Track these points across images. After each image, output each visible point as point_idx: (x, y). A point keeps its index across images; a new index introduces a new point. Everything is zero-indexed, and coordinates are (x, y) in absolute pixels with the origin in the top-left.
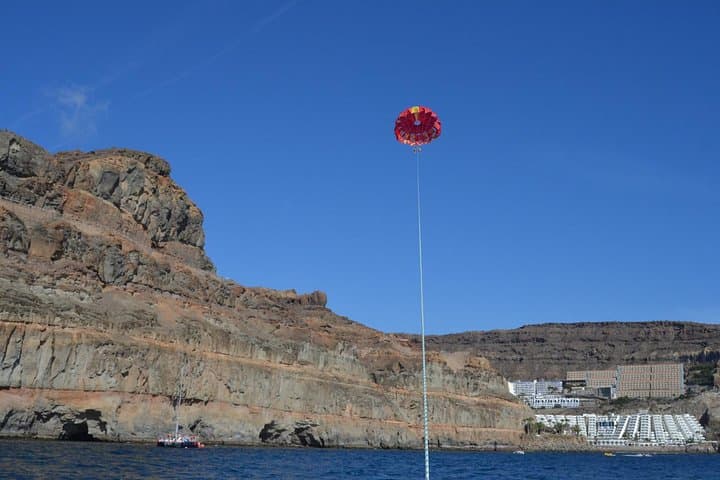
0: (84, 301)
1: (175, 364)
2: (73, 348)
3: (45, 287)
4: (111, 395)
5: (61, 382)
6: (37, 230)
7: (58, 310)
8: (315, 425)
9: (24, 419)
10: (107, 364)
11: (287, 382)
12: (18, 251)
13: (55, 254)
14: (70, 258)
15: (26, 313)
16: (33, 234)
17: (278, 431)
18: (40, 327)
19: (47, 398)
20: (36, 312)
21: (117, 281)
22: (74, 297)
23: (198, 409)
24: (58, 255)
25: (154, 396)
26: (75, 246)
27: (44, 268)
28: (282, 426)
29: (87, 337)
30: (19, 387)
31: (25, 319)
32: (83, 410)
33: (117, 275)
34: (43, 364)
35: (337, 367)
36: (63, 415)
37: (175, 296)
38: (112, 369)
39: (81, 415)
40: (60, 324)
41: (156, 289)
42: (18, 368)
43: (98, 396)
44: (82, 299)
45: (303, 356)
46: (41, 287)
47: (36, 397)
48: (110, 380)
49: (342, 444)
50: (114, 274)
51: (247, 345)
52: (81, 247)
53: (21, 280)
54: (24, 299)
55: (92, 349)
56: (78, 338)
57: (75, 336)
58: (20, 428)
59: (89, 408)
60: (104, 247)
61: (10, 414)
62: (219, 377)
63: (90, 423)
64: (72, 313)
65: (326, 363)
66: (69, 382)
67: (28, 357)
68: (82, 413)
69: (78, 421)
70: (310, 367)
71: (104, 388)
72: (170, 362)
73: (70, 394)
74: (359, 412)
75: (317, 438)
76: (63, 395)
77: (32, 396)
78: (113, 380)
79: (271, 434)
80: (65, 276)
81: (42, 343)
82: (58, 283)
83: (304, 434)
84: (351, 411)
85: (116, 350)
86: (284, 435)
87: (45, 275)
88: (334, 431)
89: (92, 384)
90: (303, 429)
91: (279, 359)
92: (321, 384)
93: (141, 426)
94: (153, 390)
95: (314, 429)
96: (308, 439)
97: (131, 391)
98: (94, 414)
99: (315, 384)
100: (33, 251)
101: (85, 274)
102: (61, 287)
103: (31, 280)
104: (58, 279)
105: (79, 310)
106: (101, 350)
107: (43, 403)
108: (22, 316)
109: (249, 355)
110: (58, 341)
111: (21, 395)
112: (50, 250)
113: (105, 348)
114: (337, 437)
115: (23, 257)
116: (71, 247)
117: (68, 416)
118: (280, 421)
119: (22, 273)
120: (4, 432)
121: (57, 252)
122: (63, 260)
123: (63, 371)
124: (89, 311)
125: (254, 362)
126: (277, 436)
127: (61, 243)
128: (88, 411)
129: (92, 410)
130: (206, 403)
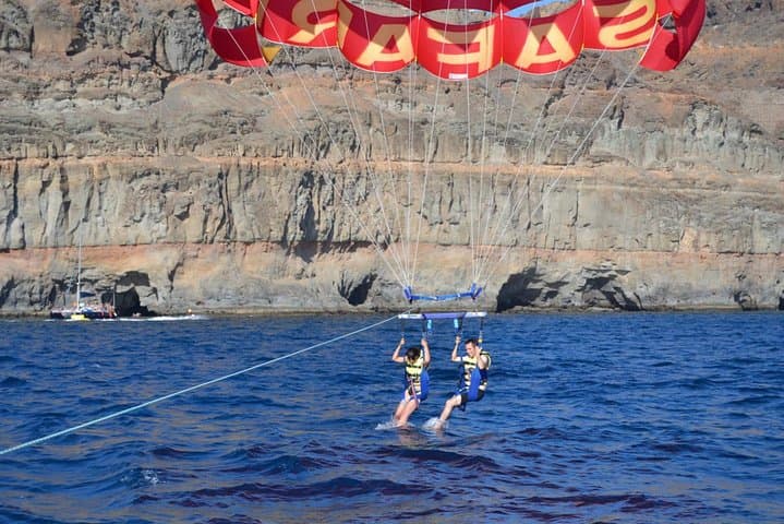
0: (123, 111)
1: (283, 192)
2: (96, 186)
3: (58, 99)
4: (160, 249)
5: (84, 235)
6: (42, 12)
7: (70, 133)
8: (624, 272)
9: (37, 290)
10: (147, 203)
11: (559, 196)
12: (16, 49)
13: (72, 45)
14: (99, 46)
15: (15, 146)
16: (36, 19)
17: (549, 285)
18: (39, 162)
19: (66, 259)
20: (32, 142)
21: (194, 65)
22: (106, 108)
23: (367, 257)
24: (77, 46)
25: (247, 244)
26: (107, 24)
27: (57, 70)
28: (555, 277)
29: (115, 168)
30: (23, 248)
31: (15, 154)
32: (122, 273)
33: (189, 55)
34: (52, 214)
35: (687, 157)
36: (96, 281)
37: (321, 71)
38: (157, 210)
39: (123, 280)
40: (75, 154)
41: (280, 65)
42: (16, 223)
43: (142, 251)
44: (118, 108)
45: (602, 146)
46: (51, 100)
47: (49, 259)
48: (156, 227)
49: (672, 303)
50: (184, 57)
51: (465, 140)
52: (118, 24)
53: (16, 95)
54: (14, 125)
55: (123, 185)
56: (100, 172)
57: (96, 169)
58: (32, 303)
59: (129, 270)
60: (165, 14)
61: (11, 284)
62: (403, 201)
63: (140, 290)
64: (96, 133)
65: (661, 153)
66: (96, 235)
67: (28, 205)
68: (122, 278)
69: (121, 289)
70: (616, 164)
71: (148, 239)
72: (274, 189)
73: (99, 251)
74: (713, 243)
75: (629, 294)
76: (91, 253)
77: (44, 259)
78: (162, 226)
79: (540, 291)
80: (92, 76)
81: (46, 184)
82: (80, 89)
83: (609, 287)
84: (696, 241)
85: (163, 181)
86: (565, 292)
87: (58, 79)
88: (658, 280)
89: (131, 234)
90: (605, 281)
91: (540, 156)
92: (627, 196)
93: (216, 290)
94: (243, 234)
95: (625, 278)
96: (618, 297)
97: (196, 239)
98: (140, 278)
99: (616, 197)
100: (40, 44)
101: (128, 66)
102: (85, 95)
103: (33, 93)
104: (82, 81)
105: (107, 127)
106: (137, 185)
107: (61, 266)
108: (9, 149)
109: (470, 157)
110: (72, 178)
111: (27, 259)
112: (64, 40)
113: (145, 181)
114: (664, 291)
115: (24, 58)
116: (101, 28)
117: (104, 283)
118: (549, 269)
119: (21, 84)
120: (7, 309)
121: (74, 43)
122: (89, 50)
123: (85, 220)
124: (124, 126)
125: (482, 168)
126: (552, 295)
127: (80, 26)
128: (128, 273)
129: (136, 272)
130: (385, 246)
